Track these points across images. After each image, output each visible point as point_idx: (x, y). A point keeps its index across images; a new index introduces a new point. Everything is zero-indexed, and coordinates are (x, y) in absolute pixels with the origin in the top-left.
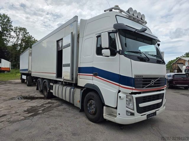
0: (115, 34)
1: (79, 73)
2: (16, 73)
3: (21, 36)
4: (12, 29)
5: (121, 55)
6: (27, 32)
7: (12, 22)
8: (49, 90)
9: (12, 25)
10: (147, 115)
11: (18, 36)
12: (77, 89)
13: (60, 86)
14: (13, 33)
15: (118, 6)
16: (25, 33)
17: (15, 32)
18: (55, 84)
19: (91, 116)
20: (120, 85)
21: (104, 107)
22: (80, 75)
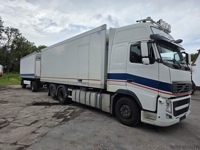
0: (152, 44)
1: (108, 79)
2: (8, 77)
3: (13, 37)
4: (3, 30)
5: (159, 64)
6: (19, 33)
7: (3, 22)
8: (67, 96)
9: (3, 25)
10: (180, 118)
11: (10, 37)
12: (105, 94)
13: (82, 92)
14: (4, 34)
15: (150, 18)
16: (17, 34)
17: (6, 32)
18: (74, 90)
19: (125, 120)
20: (159, 90)
21: (142, 111)
22: (109, 81)
